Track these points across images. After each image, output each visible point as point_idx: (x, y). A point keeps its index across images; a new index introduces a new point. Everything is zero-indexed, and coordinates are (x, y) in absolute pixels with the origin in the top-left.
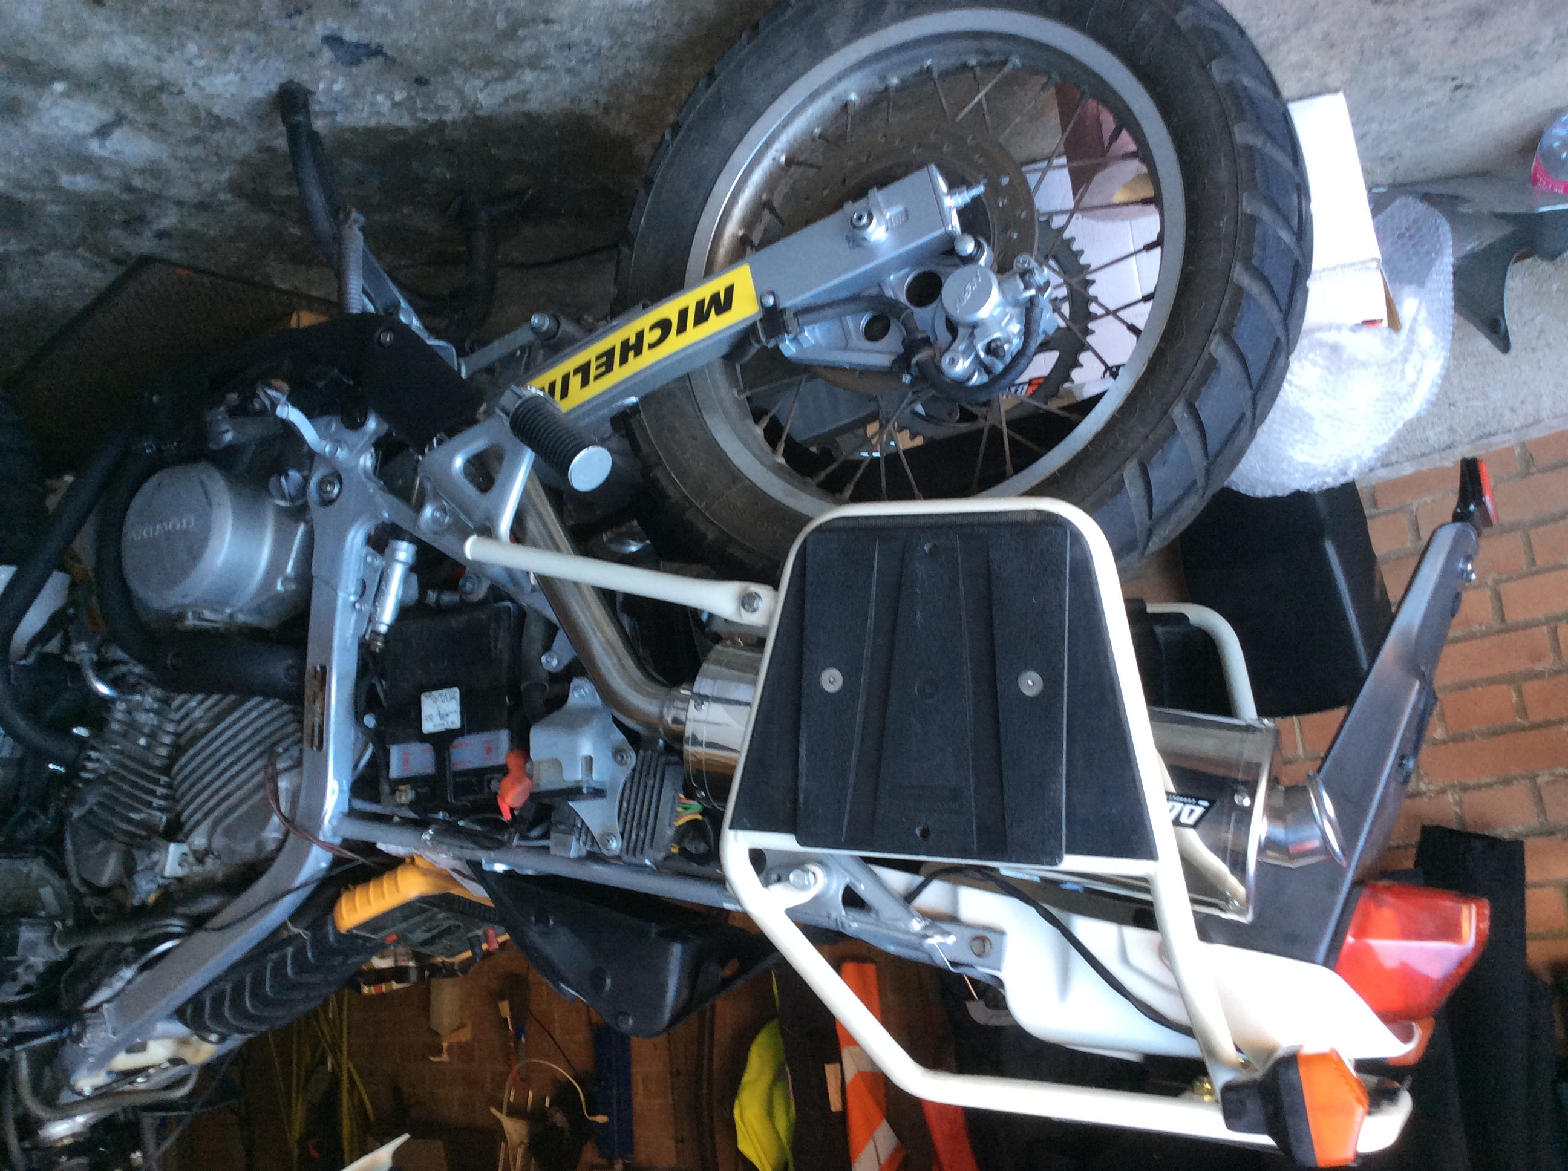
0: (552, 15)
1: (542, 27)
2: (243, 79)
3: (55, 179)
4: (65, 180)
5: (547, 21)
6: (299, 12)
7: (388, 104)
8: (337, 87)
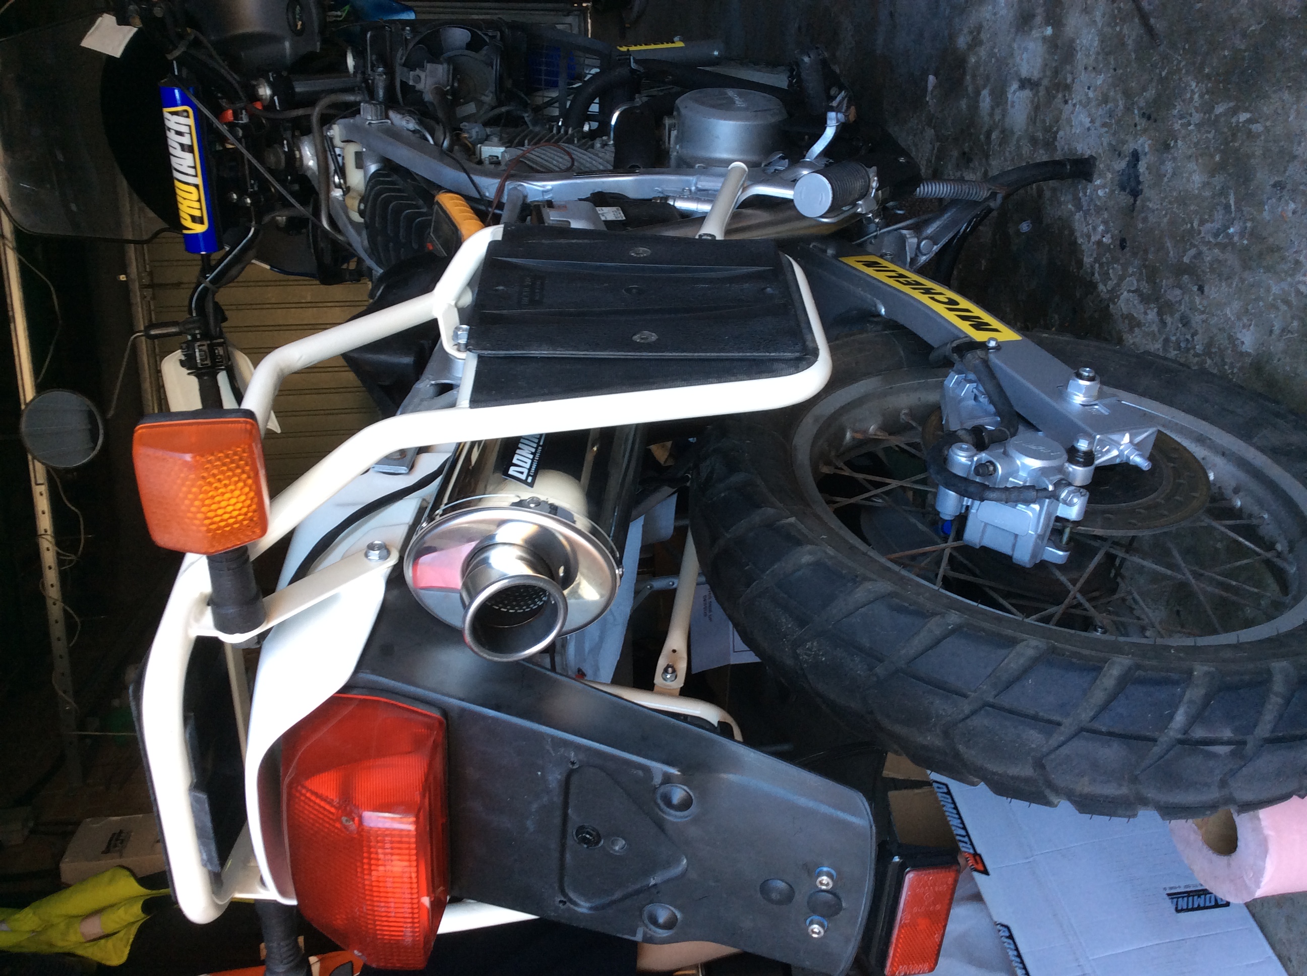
0: (1206, 289)
1: (1195, 288)
2: (1089, 129)
3: (984, 87)
4: (985, 93)
5: (1201, 289)
6: (1149, 118)
7: (1098, 237)
8: (1100, 193)
